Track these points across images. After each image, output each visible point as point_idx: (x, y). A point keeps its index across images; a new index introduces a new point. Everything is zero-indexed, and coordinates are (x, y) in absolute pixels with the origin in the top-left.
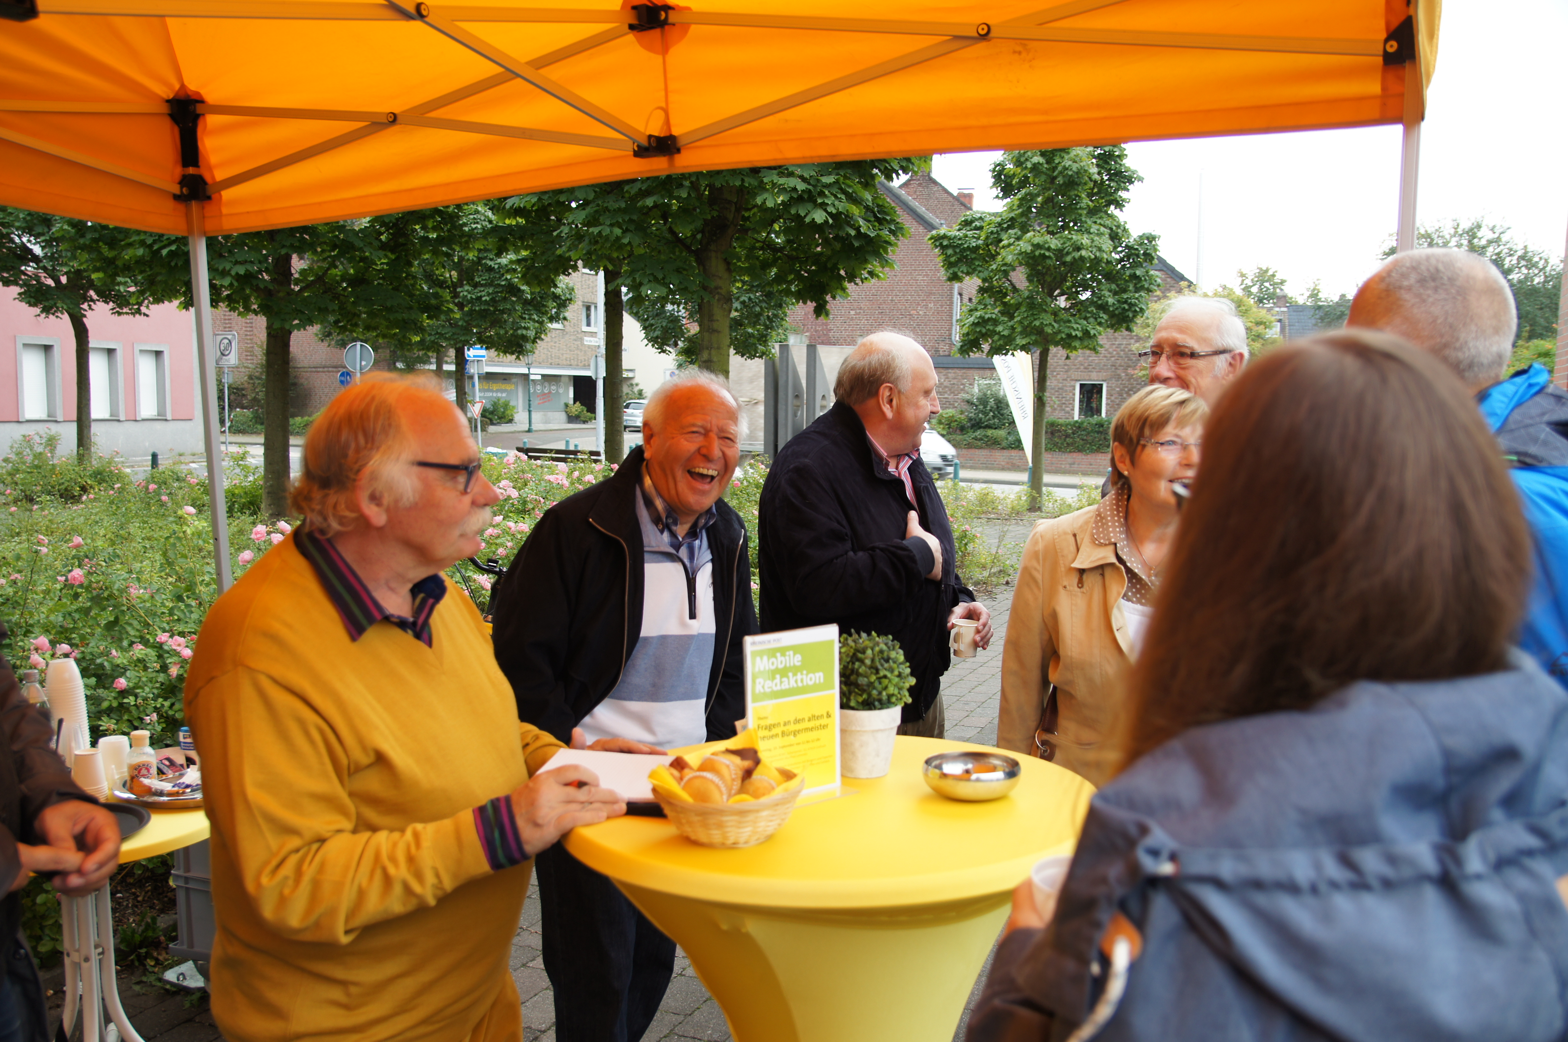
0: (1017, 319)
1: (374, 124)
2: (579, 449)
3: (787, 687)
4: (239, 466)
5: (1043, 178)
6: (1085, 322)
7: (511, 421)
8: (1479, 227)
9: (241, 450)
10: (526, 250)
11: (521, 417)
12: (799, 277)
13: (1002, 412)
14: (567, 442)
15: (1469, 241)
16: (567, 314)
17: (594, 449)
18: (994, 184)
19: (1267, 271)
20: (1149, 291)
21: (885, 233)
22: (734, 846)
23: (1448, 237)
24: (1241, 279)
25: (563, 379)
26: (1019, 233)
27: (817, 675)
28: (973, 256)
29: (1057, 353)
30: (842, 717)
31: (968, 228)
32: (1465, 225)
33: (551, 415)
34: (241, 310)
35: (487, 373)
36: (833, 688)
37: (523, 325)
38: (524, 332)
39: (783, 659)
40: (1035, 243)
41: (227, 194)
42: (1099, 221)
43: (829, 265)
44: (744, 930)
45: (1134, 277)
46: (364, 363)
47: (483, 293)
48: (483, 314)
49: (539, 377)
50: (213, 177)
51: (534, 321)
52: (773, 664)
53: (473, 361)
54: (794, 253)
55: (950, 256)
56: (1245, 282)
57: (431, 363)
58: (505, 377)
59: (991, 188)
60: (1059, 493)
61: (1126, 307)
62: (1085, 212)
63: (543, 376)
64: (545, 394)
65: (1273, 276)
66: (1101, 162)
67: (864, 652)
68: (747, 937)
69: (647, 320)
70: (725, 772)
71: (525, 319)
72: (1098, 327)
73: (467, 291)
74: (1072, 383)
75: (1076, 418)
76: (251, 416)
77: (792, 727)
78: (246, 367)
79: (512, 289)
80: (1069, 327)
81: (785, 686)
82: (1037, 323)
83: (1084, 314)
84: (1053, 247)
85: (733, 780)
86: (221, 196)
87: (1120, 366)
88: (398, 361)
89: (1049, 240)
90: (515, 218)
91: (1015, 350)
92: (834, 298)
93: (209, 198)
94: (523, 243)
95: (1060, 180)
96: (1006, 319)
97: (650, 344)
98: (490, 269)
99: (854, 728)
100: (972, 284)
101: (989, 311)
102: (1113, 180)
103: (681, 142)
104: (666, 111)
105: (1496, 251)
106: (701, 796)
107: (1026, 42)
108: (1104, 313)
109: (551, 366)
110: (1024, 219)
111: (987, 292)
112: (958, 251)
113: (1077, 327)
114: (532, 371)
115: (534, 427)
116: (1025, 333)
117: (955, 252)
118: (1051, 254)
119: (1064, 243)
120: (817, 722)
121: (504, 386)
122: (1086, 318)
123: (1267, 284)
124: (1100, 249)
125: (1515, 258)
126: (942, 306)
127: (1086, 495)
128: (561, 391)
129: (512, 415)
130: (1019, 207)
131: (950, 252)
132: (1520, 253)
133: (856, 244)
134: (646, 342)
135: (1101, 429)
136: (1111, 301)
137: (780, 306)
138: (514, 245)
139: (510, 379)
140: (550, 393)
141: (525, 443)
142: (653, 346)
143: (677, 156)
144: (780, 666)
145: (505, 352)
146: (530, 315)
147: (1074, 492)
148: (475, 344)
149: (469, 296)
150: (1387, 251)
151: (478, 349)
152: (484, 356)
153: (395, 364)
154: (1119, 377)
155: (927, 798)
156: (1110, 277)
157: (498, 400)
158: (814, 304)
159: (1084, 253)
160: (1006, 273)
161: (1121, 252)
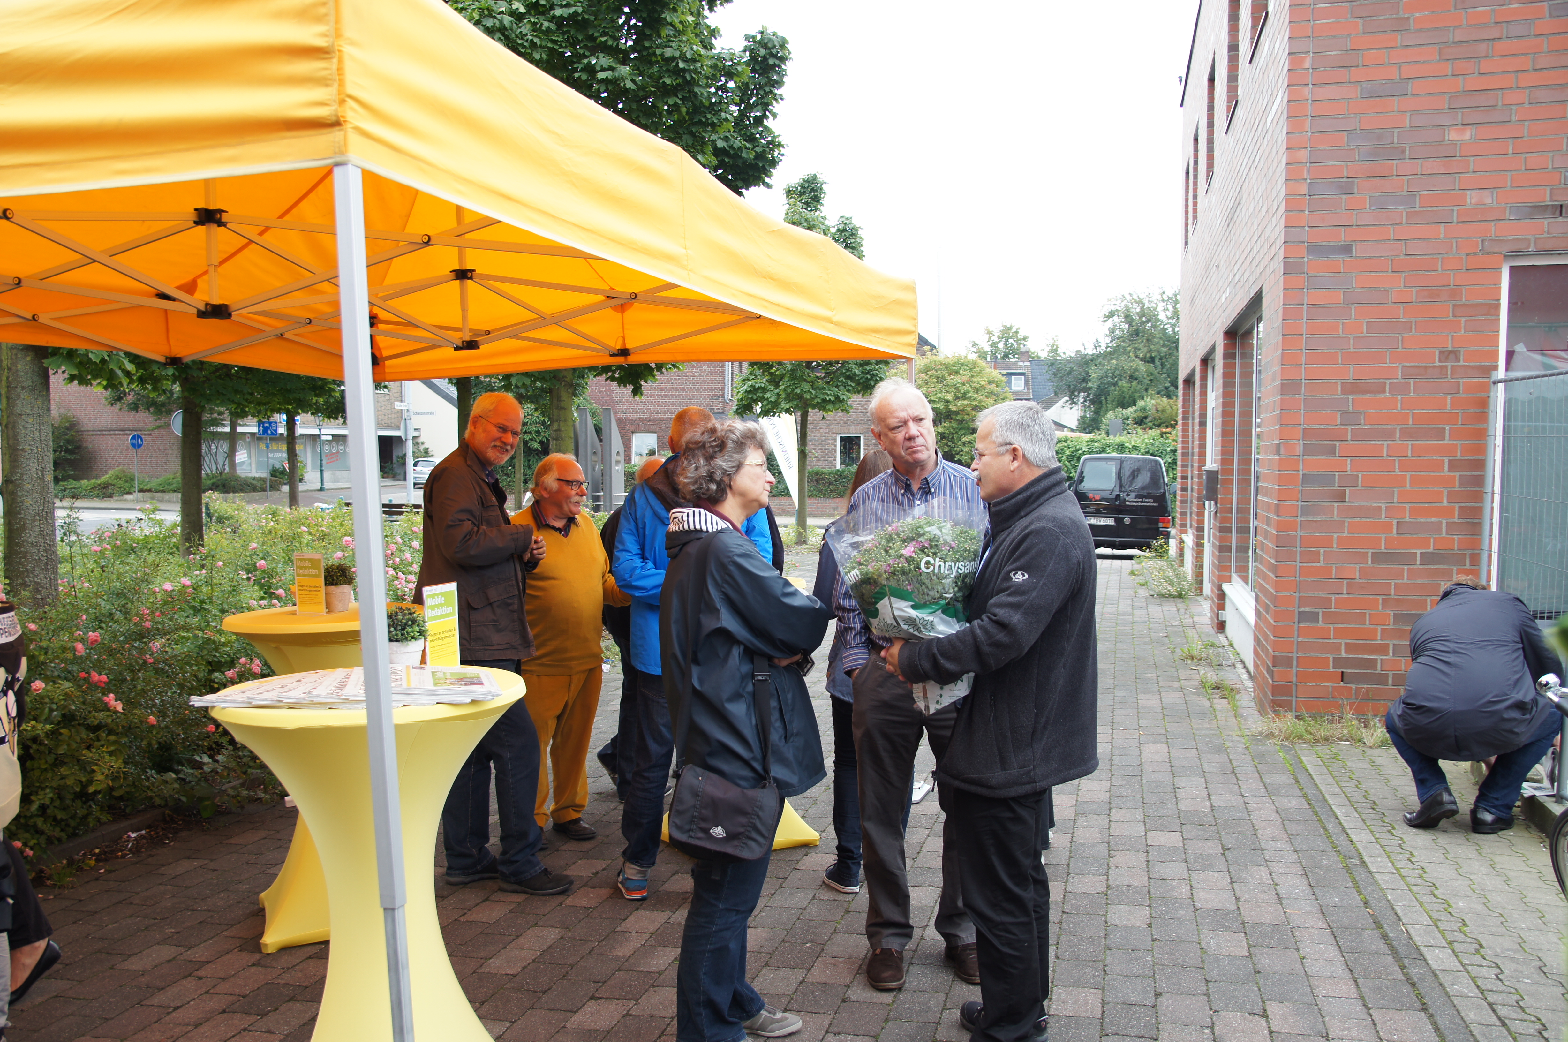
0: (782, 387)
6: (836, 389)
7: (301, 480)
11: (311, 477)
19: (1010, 328)
24: (988, 336)
33: (338, 473)
49: (329, 438)
56: (992, 339)
63: (333, 436)
64: (333, 454)
65: (1017, 332)
72: (847, 393)
74: (834, 436)
75: (838, 467)
80: (824, 393)
83: (835, 383)
91: (781, 412)
96: (773, 387)
101: (759, 381)
104: (624, 338)
108: (852, 381)
115: (326, 485)
116: (789, 398)
123: (1011, 341)
140: (338, 452)
158: (632, 387)
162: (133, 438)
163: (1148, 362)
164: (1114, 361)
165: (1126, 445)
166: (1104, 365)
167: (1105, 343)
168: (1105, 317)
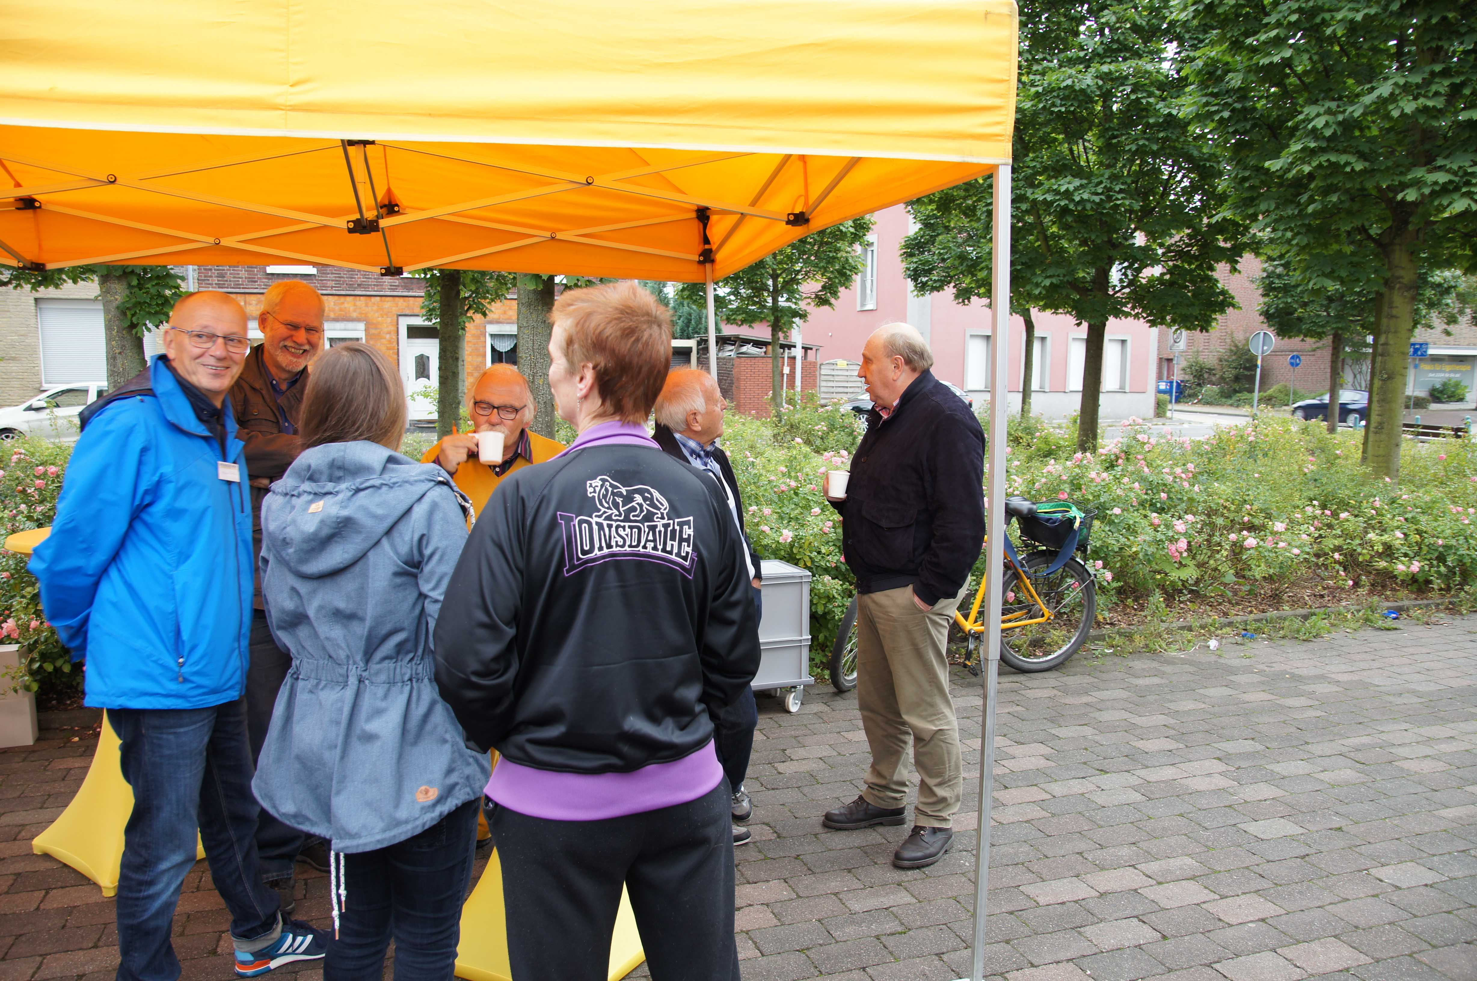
50: (714, 248)
58: (1461, 359)
121: (1458, 367)
129: (1463, 394)
139: (1466, 360)
157: (1451, 380)
162: (1292, 358)
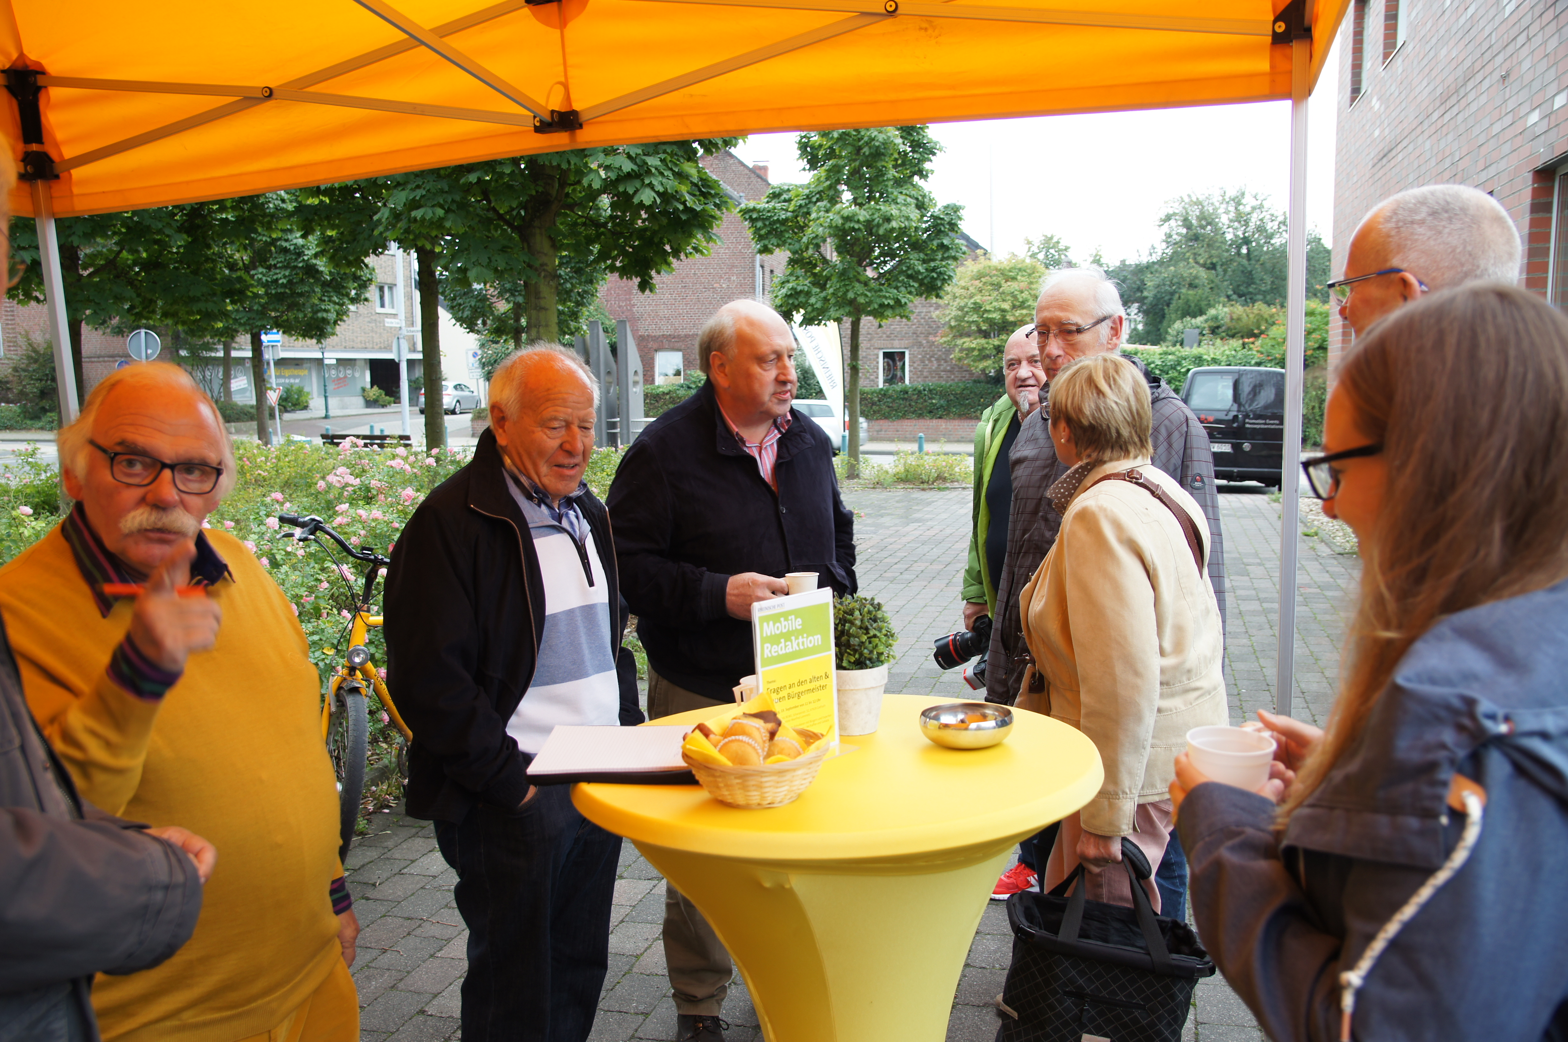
0: (831, 291)
1: (246, 98)
2: (386, 433)
3: (791, 650)
4: (28, 463)
5: (850, 149)
6: (895, 291)
7: (306, 408)
8: (1243, 194)
9: (30, 448)
10: (333, 230)
11: (316, 404)
12: (624, 253)
13: (808, 382)
14: (372, 427)
15: (1236, 208)
16: (368, 295)
17: (401, 433)
18: (801, 155)
19: (1051, 238)
20: (955, 258)
21: (710, 207)
22: (770, 806)
23: (1217, 204)
24: (1027, 246)
25: (358, 362)
26: (829, 205)
27: (816, 637)
28: (783, 228)
29: (867, 322)
30: (838, 676)
31: (776, 200)
32: (1232, 193)
33: (347, 399)
34: (21, 297)
35: (283, 359)
36: (830, 650)
37: (323, 307)
38: (325, 315)
39: (786, 623)
40: (845, 215)
41: (77, 173)
42: (904, 192)
43: (656, 240)
44: (787, 886)
45: (942, 246)
46: (149, 351)
47: (279, 276)
48: (280, 298)
49: (334, 362)
50: (61, 155)
51: (335, 303)
52: (778, 628)
53: (268, 346)
54: (619, 229)
55: (760, 229)
56: (1032, 249)
57: (217, 350)
58: (297, 363)
59: (798, 159)
60: (875, 460)
61: (935, 275)
62: (891, 183)
63: (338, 360)
64: (341, 379)
65: (1058, 242)
66: (904, 134)
67: (852, 614)
68: (791, 893)
69: (454, 299)
70: (756, 734)
71: (324, 301)
72: (908, 296)
73: (262, 273)
74: (876, 351)
75: (881, 385)
76: (19, 411)
77: (796, 690)
78: (9, 359)
79: (311, 271)
80: (880, 297)
81: (789, 650)
82: (851, 295)
83: (894, 284)
84: (862, 219)
85: (764, 742)
86: (70, 175)
87: (921, 333)
88: (181, 348)
89: (858, 211)
90: (318, 197)
91: (829, 320)
92: (658, 273)
93: (57, 177)
94: (329, 223)
95: (866, 150)
96: (818, 290)
97: (458, 324)
98: (285, 250)
99: (847, 687)
100: (781, 257)
101: (801, 283)
102: (917, 152)
103: (584, 118)
104: (566, 86)
105: (1260, 217)
106: (740, 759)
107: (932, 19)
108: (914, 281)
109: (346, 349)
110: (832, 193)
111: (797, 263)
112: (767, 223)
113: (890, 294)
114: (326, 355)
115: (331, 413)
116: (839, 305)
117: (765, 225)
118: (861, 226)
119: (873, 214)
120: (817, 683)
121: (296, 372)
122: (897, 288)
123: (1052, 251)
124: (908, 218)
125: (1277, 223)
126: (744, 278)
127: (902, 461)
128: (357, 375)
129: (307, 402)
130: (827, 179)
131: (759, 224)
132: (1281, 219)
133: (684, 217)
134: (453, 321)
135: (906, 396)
136: (921, 268)
137: (591, 282)
138: (320, 225)
139: (302, 364)
140: (345, 377)
141: (327, 430)
142: (461, 325)
143: (578, 132)
144: (784, 631)
145: (304, 336)
146: (330, 297)
147: (891, 458)
148: (272, 329)
149: (264, 279)
150: (1163, 217)
151: (274, 334)
152: (278, 341)
153: (178, 351)
154: (920, 345)
155: (927, 749)
156: (917, 246)
157: (292, 386)
158: (639, 279)
159: (894, 224)
160: (817, 246)
161: (927, 221)
163: (1208, 269)
164: (1172, 268)
165: (1205, 357)
166: (1161, 273)
167: (1161, 250)
168: (1161, 220)
